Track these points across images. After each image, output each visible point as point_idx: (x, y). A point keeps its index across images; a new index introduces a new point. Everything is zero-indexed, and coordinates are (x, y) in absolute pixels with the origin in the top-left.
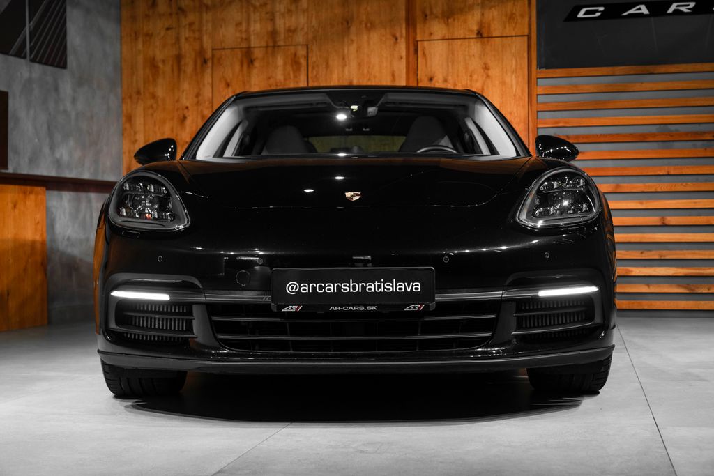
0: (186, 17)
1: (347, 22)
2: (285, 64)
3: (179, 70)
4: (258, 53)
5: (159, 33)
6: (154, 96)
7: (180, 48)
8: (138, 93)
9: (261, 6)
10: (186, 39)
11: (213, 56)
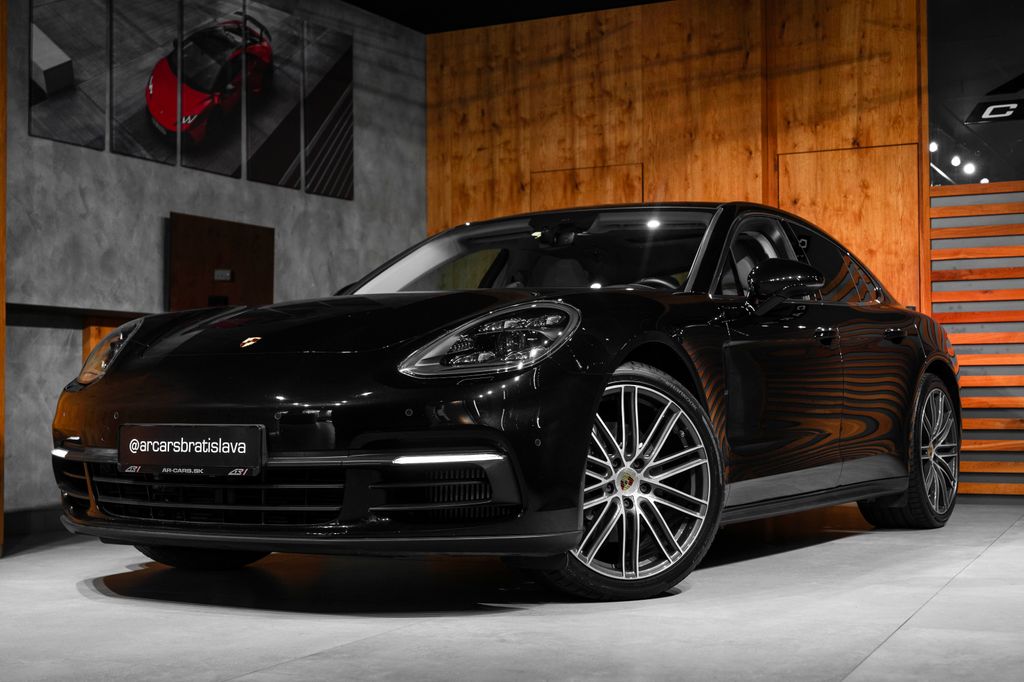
0: (500, 134)
1: (691, 134)
2: (616, 188)
3: (493, 198)
4: (584, 176)
5: (470, 155)
7: (493, 172)
9: (588, 117)
10: (501, 160)
11: (532, 180)
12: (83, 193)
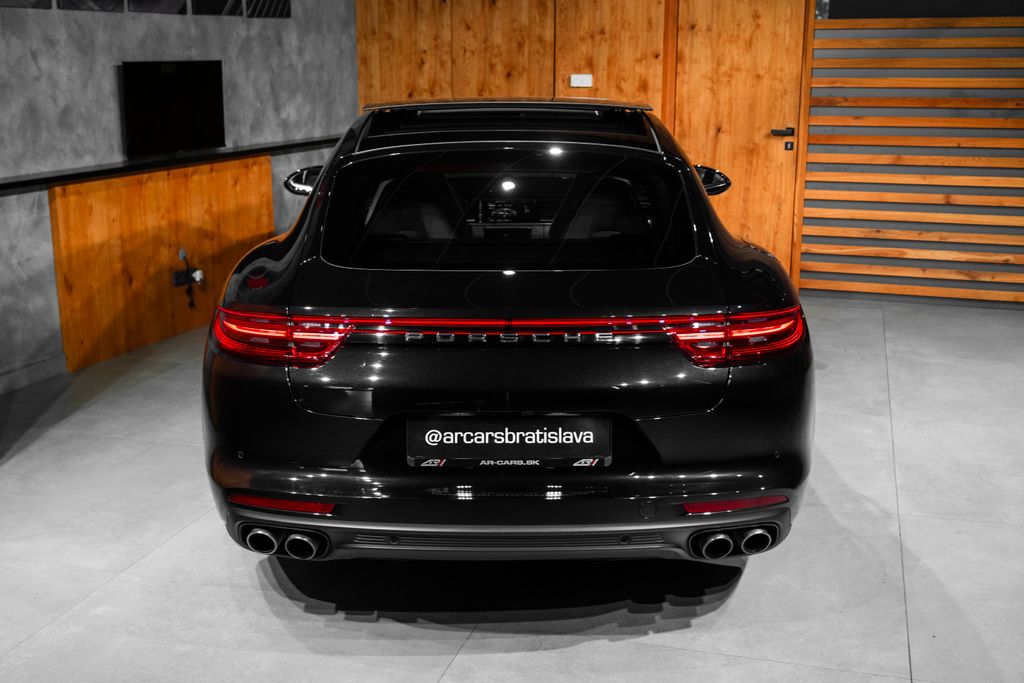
6: (389, 37)
8: (374, 33)
12: (34, 55)
